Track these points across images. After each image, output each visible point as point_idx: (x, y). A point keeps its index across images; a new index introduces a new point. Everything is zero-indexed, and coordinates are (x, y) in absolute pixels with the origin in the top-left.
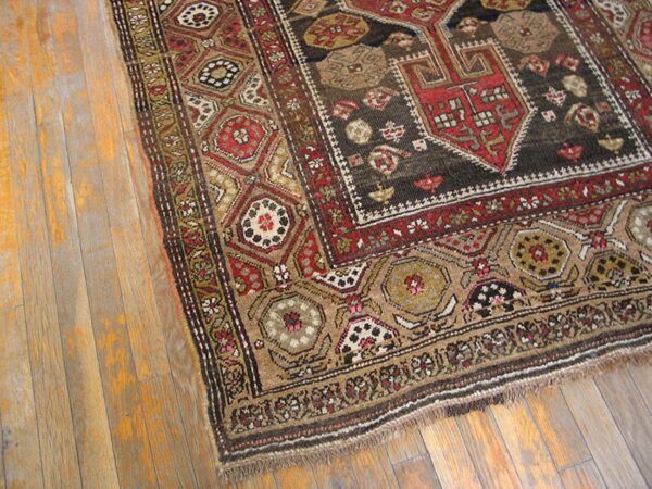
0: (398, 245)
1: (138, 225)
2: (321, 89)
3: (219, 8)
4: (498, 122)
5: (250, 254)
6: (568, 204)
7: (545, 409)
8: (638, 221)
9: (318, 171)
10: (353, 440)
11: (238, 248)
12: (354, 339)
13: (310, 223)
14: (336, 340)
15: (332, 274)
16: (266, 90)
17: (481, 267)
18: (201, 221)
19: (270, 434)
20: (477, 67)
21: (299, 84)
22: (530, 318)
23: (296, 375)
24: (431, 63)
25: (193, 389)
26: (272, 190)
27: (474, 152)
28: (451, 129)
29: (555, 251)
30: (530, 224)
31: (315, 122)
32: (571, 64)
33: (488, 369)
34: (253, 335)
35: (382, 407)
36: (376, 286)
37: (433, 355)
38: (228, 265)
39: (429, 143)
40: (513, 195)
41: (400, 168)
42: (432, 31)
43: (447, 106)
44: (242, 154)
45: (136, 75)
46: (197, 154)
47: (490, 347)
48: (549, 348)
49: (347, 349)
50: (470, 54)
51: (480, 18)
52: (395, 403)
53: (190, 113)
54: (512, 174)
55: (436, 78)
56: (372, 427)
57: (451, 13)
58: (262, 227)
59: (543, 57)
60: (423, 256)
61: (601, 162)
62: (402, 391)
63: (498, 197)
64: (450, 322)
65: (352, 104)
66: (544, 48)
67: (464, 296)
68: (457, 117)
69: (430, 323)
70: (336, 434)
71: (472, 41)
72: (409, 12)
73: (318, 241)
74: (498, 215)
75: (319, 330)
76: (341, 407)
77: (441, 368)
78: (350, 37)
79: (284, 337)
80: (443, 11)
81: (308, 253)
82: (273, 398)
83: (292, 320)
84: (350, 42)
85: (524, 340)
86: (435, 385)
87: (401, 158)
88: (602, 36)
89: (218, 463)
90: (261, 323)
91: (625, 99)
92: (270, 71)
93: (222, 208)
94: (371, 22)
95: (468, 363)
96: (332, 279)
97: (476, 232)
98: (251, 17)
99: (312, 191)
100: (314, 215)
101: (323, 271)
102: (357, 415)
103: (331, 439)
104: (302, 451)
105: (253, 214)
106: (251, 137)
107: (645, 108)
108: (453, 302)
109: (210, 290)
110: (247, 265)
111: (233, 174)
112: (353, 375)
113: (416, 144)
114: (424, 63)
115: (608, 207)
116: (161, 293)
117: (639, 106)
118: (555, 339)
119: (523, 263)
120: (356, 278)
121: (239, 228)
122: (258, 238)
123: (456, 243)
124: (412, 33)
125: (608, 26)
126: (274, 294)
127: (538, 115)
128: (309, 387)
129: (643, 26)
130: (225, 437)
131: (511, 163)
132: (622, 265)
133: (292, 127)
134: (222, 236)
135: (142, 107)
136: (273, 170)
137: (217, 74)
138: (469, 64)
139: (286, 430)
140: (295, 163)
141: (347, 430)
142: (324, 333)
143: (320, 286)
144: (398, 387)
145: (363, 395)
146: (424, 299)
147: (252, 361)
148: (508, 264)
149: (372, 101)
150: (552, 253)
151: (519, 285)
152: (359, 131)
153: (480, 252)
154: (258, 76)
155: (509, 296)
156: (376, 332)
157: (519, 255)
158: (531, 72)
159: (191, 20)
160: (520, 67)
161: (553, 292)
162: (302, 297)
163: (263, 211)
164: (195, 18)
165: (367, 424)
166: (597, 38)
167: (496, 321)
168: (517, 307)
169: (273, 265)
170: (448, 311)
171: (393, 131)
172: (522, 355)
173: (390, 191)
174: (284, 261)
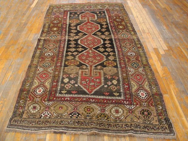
0: (62, 101)
1: (17, 86)
2: (63, 72)
3: (53, 54)
4: (94, 85)
5: (34, 95)
6: (100, 103)
7: (74, 138)
8: (114, 109)
9: (54, 85)
10: (33, 131)
11: (32, 93)
12: (44, 114)
13: (48, 93)
14: (40, 113)
15: (46, 102)
16: (53, 70)
17: (75, 109)
18: (29, 87)
19: (19, 126)
20: (96, 75)
21: (60, 70)
22: (80, 121)
23: (30, 117)
24: (87, 72)
25: (10, 114)
26: (44, 86)
27: (86, 89)
28: (84, 84)
29: (92, 110)
30: (90, 104)
31: (59, 77)
32: (116, 78)
33: (66, 127)
34: (26, 108)
35: (42, 127)
36: (53, 106)
37: (57, 121)
38: (29, 96)
39: (78, 85)
40: (90, 98)
41: (70, 88)
42: (91, 66)
43: (86, 80)
44: (43, 79)
45: (32, 61)
46: (35, 77)
47: (69, 123)
48: (81, 127)
49: (42, 115)
50: (96, 72)
51: (102, 66)
52: (45, 127)
53: (38, 70)
54: (91, 95)
55: (87, 75)
56: (38, 130)
57: (97, 64)
58: (39, 92)
59: (111, 76)
60: (65, 104)
61: (112, 97)
62: (47, 125)
63: (86, 98)
64: (64, 116)
65: (68, 76)
66: (112, 74)
67: (69, 113)
68: (87, 83)
69: (60, 116)
70: (30, 129)
71: (98, 70)
72: (88, 62)
73: (47, 96)
74: (85, 101)
75: (38, 111)
76: (34, 125)
77: (57, 124)
78: (74, 64)
79: (31, 110)
80: (95, 64)
81: (44, 98)
82: (23, 119)
83: (35, 108)
84: (73, 65)
85: (76, 124)
86: (54, 126)
87: (71, 87)
88: (126, 75)
89: (6, 128)
90: (29, 107)
91: (124, 87)
92: (56, 66)
93: (34, 86)
94: (80, 63)
95: (63, 124)
96: (46, 103)
97: (78, 103)
98: (58, 57)
99: (51, 88)
100: (49, 92)
101: (45, 101)
102: (36, 127)
103: (29, 130)
104: (22, 130)
105: (39, 89)
106: (46, 76)
107: (127, 89)
108: (66, 113)
109: (23, 99)
110: (32, 97)
111: (39, 81)
112: (40, 120)
113: (76, 85)
114: (86, 72)
115: (108, 105)
116: (14, 97)
117: (126, 89)
118: (83, 126)
119: (84, 110)
120: (50, 104)
121: (35, 90)
122: (37, 93)
123: (73, 104)
124: (87, 66)
125: (128, 73)
126: (34, 103)
127: (104, 86)
128: (31, 120)
129: (136, 75)
130: (10, 123)
131: (93, 93)
132: (105, 116)
133: (54, 77)
134: (31, 91)
135: (30, 66)
136: (47, 83)
137: (46, 65)
138: (95, 74)
139: (22, 126)
140: (51, 82)
141: (33, 129)
142: (39, 111)
143: (43, 104)
144: (47, 124)
145: (39, 124)
146: (61, 111)
147: (23, 112)
148: (81, 110)
149: (72, 76)
150: (91, 110)
151: (81, 114)
152: (66, 80)
153: (77, 106)
154: (53, 67)
155: (78, 115)
156: (48, 114)
157: (84, 109)
158: (107, 78)
159: (47, 55)
160: (105, 76)
161: (88, 117)
162: (39, 105)
163: (41, 89)
164: (48, 55)
165: (37, 129)
166: (125, 75)
167: (73, 119)
168: (78, 118)
169: (37, 98)
170: (64, 115)
171: (73, 82)
172: (75, 126)
173: (66, 92)
174: (39, 98)
